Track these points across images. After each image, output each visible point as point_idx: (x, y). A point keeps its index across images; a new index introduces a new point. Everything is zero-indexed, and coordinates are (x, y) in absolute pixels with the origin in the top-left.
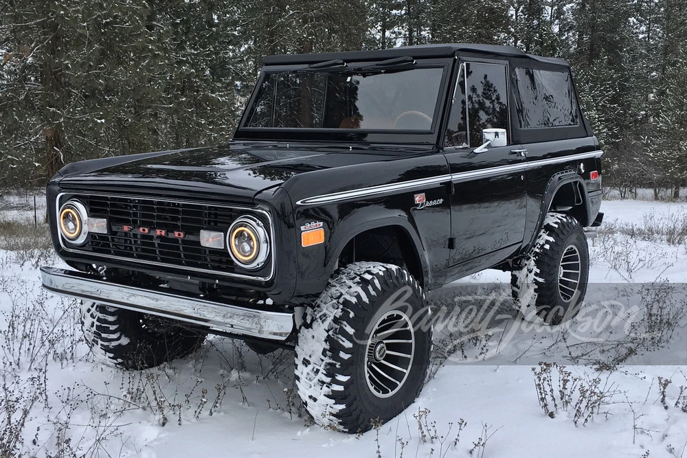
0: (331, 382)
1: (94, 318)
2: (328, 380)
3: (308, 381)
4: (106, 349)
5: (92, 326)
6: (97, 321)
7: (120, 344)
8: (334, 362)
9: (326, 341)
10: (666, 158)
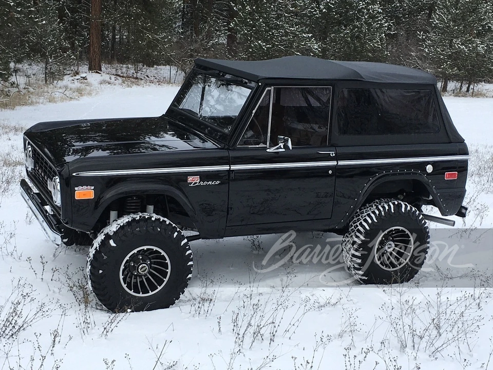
10: (440, 54)
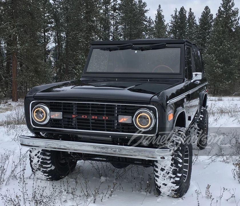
0: (175, 177)
1: (39, 158)
2: (174, 176)
3: (163, 177)
4: (44, 172)
5: (38, 161)
6: (41, 159)
7: (51, 169)
8: (176, 168)
9: (172, 160)
